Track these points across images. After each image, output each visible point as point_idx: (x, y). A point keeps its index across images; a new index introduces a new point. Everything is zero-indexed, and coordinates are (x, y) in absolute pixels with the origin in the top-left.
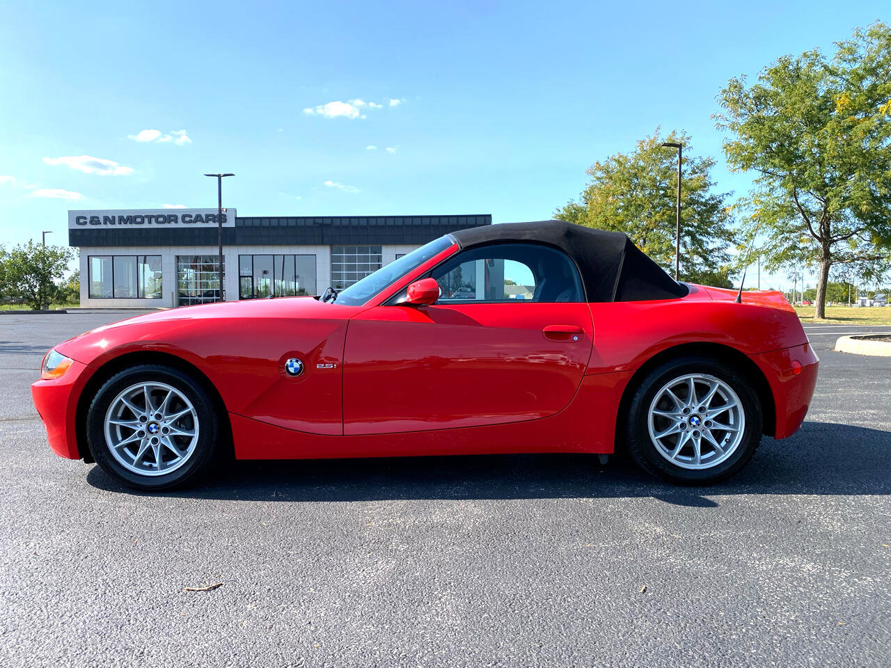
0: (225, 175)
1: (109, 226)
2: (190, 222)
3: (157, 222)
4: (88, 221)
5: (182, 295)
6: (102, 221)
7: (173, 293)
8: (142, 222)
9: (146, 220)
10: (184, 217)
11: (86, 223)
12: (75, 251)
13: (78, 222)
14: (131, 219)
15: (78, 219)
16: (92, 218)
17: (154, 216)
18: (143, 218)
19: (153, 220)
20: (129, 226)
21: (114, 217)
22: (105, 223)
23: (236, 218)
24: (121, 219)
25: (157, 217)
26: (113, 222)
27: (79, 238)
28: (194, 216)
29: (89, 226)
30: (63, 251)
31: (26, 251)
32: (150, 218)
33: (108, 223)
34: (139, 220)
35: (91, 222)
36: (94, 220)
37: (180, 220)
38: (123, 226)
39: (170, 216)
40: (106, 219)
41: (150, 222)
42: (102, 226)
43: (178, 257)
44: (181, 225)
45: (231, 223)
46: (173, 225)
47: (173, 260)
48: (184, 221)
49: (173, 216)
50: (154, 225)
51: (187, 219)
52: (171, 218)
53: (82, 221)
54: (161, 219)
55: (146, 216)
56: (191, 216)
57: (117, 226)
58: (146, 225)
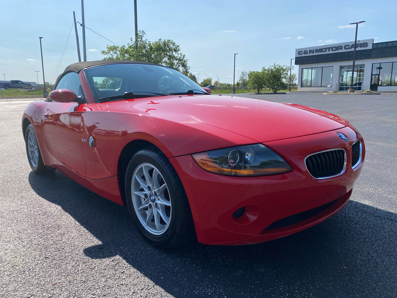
0: (360, 22)
2: (349, 48)
3: (333, 50)
4: (303, 53)
5: (342, 84)
6: (308, 52)
7: (337, 84)
8: (326, 51)
9: (327, 50)
10: (345, 46)
11: (302, 54)
13: (299, 54)
14: (321, 50)
15: (299, 52)
16: (305, 51)
17: (331, 48)
18: (326, 49)
19: (331, 49)
20: (320, 53)
21: (313, 50)
22: (310, 53)
23: (373, 44)
24: (317, 51)
25: (332, 48)
26: (313, 52)
27: (300, 61)
28: (351, 45)
29: (303, 55)
30: (287, 67)
31: (273, 68)
32: (329, 49)
34: (324, 50)
35: (304, 53)
36: (306, 52)
37: (343, 48)
38: (317, 54)
39: (338, 47)
40: (310, 51)
41: (329, 51)
42: (309, 55)
43: (341, 66)
44: (344, 50)
45: (370, 47)
46: (340, 51)
47: (338, 68)
48: (345, 48)
49: (340, 46)
50: (331, 52)
51: (347, 47)
52: (339, 47)
53: (300, 53)
54: (334, 49)
55: (327, 48)
56: (349, 46)
57: (315, 54)
58: (327, 52)
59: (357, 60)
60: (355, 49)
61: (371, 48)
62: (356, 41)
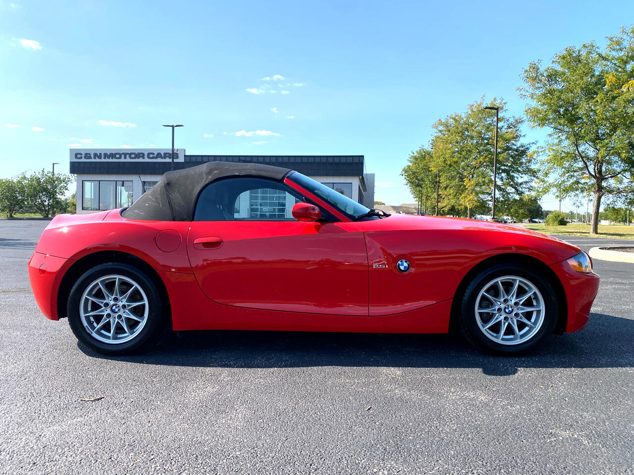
0: (177, 126)
1: (98, 160)
2: (153, 158)
3: (131, 158)
4: (83, 156)
6: (92, 156)
8: (120, 158)
9: (123, 156)
10: (149, 154)
11: (81, 158)
12: (73, 177)
13: (76, 157)
14: (113, 155)
15: (76, 155)
16: (86, 154)
17: (128, 154)
18: (120, 155)
19: (128, 156)
20: (111, 160)
21: (101, 154)
22: (95, 158)
23: (185, 156)
24: (106, 155)
25: (130, 154)
26: (100, 157)
27: (76, 168)
28: (156, 154)
29: (83, 160)
30: (65, 177)
31: (40, 176)
32: (125, 155)
33: (97, 158)
34: (118, 156)
35: (85, 157)
36: (87, 156)
37: (146, 156)
38: (107, 160)
39: (139, 154)
40: (95, 155)
41: (125, 158)
42: (93, 160)
43: (144, 182)
44: (147, 160)
45: (181, 159)
46: (141, 160)
47: (140, 184)
48: (149, 157)
49: (141, 154)
50: (128, 160)
51: (151, 156)
52: (140, 155)
53: (79, 156)
54: (133, 156)
55: (123, 154)
56: (154, 154)
57: (103, 160)
58: (123, 160)
61: (183, 161)
62: (173, 149)
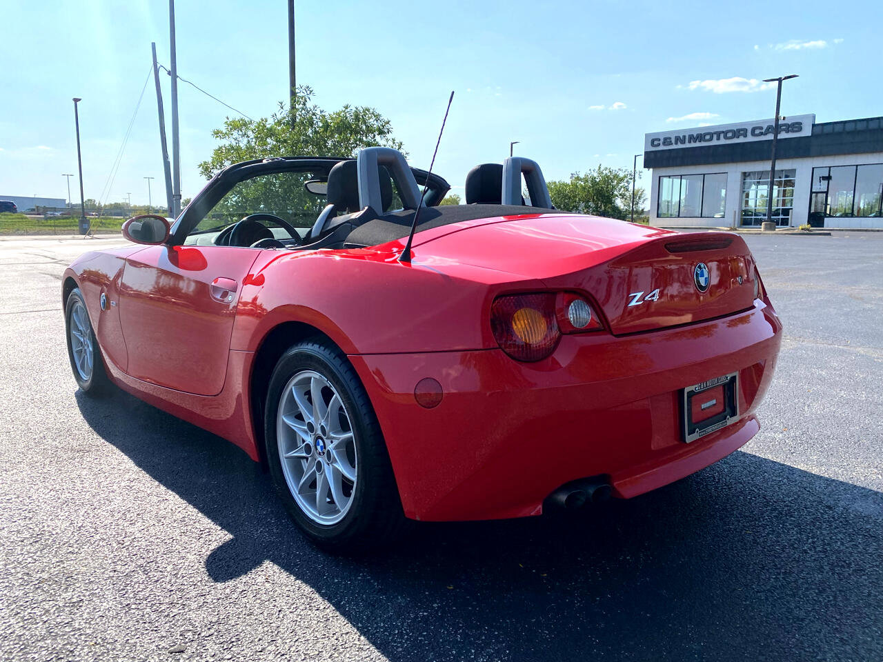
0: (786, 78)
1: (680, 146)
2: (762, 134)
3: (726, 138)
4: (661, 142)
5: (746, 212)
6: (673, 141)
7: (735, 212)
8: (711, 139)
9: (715, 137)
10: (754, 130)
11: (659, 145)
13: (653, 145)
14: (700, 137)
15: (653, 141)
16: (665, 139)
17: (723, 132)
18: (712, 135)
19: (722, 136)
20: (698, 144)
21: (684, 137)
22: (676, 143)
23: (814, 125)
24: (691, 138)
25: (725, 133)
26: (683, 142)
27: (653, 160)
28: (765, 128)
29: (662, 148)
30: (626, 173)
31: (595, 175)
32: (718, 134)
33: (679, 143)
34: (708, 137)
35: (664, 144)
36: (667, 141)
37: (749, 133)
38: (693, 145)
39: (739, 130)
40: (677, 139)
41: (718, 139)
42: (674, 147)
43: (745, 173)
44: (750, 139)
45: (807, 132)
46: (741, 140)
47: (739, 177)
48: (753, 134)
49: (742, 130)
50: (723, 141)
51: (757, 132)
52: (739, 132)
53: (656, 143)
54: (730, 135)
55: (715, 133)
56: (761, 128)
57: (687, 145)
58: (715, 142)
59: (778, 159)
60: (776, 136)
61: (810, 135)
62: (777, 119)
